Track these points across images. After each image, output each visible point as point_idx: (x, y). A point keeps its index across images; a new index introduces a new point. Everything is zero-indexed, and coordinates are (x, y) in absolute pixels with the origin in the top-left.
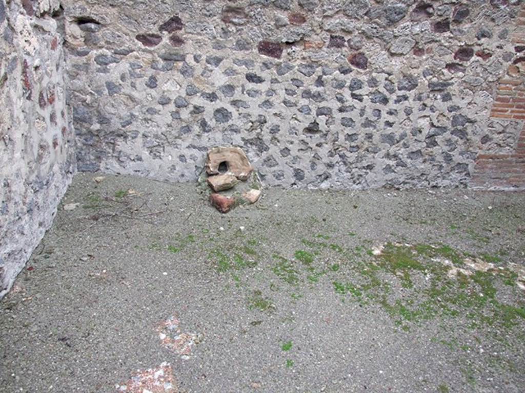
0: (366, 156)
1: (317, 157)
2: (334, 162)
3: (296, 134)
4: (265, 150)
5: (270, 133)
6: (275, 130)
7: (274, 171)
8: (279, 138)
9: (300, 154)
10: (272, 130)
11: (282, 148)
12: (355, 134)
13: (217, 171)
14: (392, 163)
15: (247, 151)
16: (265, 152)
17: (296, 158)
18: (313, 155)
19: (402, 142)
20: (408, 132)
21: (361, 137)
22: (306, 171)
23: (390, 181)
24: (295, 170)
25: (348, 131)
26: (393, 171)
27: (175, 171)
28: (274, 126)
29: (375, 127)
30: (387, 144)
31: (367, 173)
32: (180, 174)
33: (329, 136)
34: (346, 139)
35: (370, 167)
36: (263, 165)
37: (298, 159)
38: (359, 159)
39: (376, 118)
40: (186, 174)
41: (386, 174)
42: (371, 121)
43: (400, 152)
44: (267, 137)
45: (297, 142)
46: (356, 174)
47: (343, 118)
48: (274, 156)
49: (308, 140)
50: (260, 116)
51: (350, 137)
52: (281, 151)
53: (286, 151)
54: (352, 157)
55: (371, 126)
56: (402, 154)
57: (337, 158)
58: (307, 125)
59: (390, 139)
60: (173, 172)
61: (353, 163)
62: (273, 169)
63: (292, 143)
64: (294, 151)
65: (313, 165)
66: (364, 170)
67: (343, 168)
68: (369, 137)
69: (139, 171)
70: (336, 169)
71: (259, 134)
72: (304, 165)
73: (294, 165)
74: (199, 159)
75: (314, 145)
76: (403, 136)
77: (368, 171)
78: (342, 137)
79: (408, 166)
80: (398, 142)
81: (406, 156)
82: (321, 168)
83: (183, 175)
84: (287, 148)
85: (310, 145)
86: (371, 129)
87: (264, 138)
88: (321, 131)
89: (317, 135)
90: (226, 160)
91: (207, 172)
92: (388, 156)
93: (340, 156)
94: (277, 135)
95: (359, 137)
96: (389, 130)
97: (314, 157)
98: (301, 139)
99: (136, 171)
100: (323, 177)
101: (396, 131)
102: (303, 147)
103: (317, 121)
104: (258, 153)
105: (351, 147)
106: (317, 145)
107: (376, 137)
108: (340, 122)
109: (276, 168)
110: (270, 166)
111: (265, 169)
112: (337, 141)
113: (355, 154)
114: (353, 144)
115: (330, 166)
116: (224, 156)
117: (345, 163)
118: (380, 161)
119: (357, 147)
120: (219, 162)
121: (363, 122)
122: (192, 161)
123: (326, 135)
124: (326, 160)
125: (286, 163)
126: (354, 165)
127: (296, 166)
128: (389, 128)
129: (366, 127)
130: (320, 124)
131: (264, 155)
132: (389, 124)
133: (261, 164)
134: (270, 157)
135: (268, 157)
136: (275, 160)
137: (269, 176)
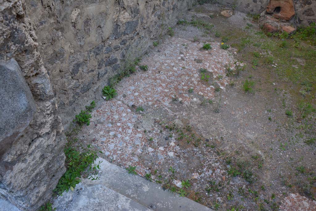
4: (308, 4)
7: (310, 19)
13: (272, 11)
15: (296, 3)
16: (308, 5)
27: (249, 7)
32: (251, 9)
40: (255, 10)
48: (313, 9)
60: (247, 8)
62: (309, 17)
69: (229, 3)
74: (264, 3)
83: (252, 11)
90: (281, 6)
91: (266, 11)
99: (228, 3)
104: (303, 5)
109: (311, 17)
110: (308, 15)
111: (304, 17)
116: (280, 3)
120: (276, 6)
122: (260, 3)
131: (307, 7)
133: (302, 13)
134: (310, 9)
135: (309, 9)
136: (313, 12)
137: (305, 22)
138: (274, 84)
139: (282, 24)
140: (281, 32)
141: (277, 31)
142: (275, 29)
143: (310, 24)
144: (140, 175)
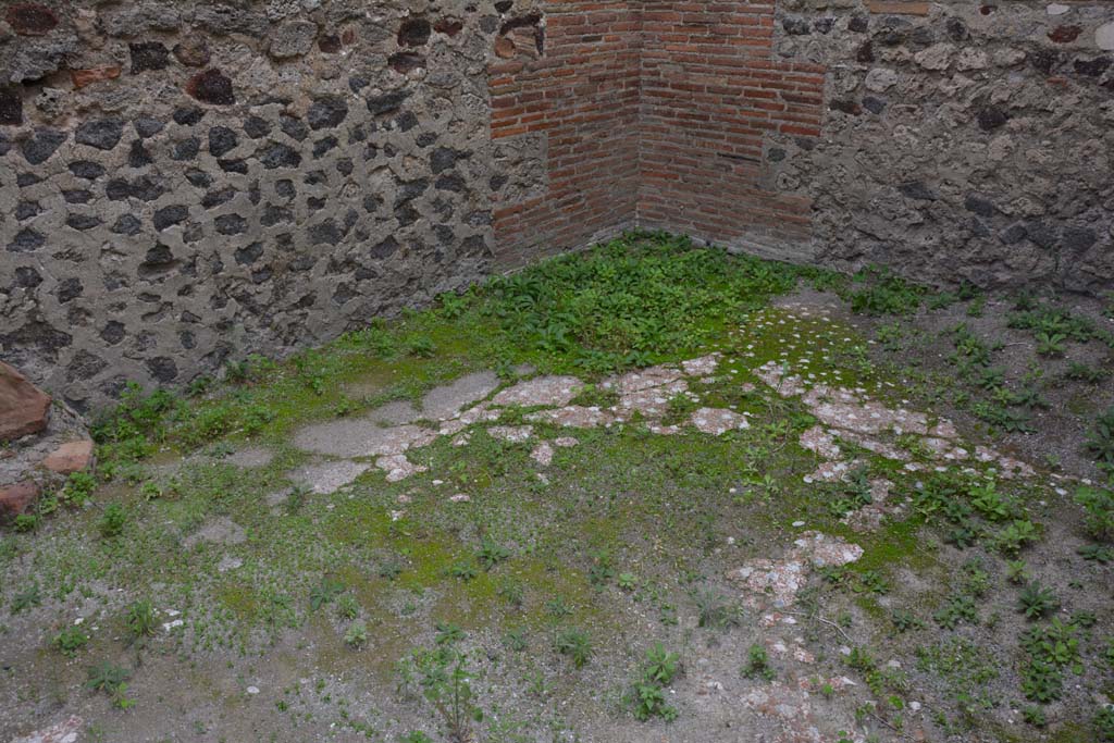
0: (291, 282)
1: (190, 318)
2: (231, 316)
3: (123, 283)
4: (63, 345)
5: (62, 301)
6: (69, 291)
7: (104, 383)
8: (89, 307)
9: (149, 325)
10: (62, 293)
11: (102, 324)
12: (254, 243)
14: (347, 277)
15: (19, 362)
16: (64, 348)
17: (142, 338)
18: (178, 317)
19: (352, 231)
20: (360, 209)
21: (269, 246)
22: (176, 356)
23: (353, 314)
24: (150, 362)
25: (237, 242)
26: (355, 293)
28: (64, 284)
29: (290, 217)
30: (325, 244)
31: (304, 315)
33: (201, 266)
34: (239, 261)
35: (307, 301)
36: (70, 379)
37: (149, 338)
38: (280, 291)
39: (287, 198)
41: (343, 303)
42: (278, 208)
43: (354, 251)
44: (56, 314)
45: (134, 300)
46: (284, 325)
47: (216, 219)
48: (89, 350)
49: (157, 289)
50: (19, 270)
51: (246, 254)
52: (102, 333)
53: (113, 331)
54: (264, 292)
55: (283, 216)
56: (360, 255)
57: (233, 306)
58: (143, 258)
59: (327, 232)
61: (270, 305)
62: (97, 379)
63: (122, 307)
64: (134, 324)
65: (187, 339)
66: (298, 311)
67: (254, 322)
68: (285, 240)
70: (239, 327)
71: (32, 313)
72: (166, 344)
73: (143, 353)
75: (175, 295)
76: (351, 218)
77: (306, 310)
78: (228, 260)
79: (380, 275)
80: (345, 233)
81: (368, 256)
82: (206, 339)
84: (114, 323)
85: (165, 298)
86: (283, 223)
87: (50, 318)
88: (178, 261)
89: (174, 272)
92: (334, 267)
93: (239, 299)
94: (80, 302)
95: (265, 246)
96: (320, 215)
97: (183, 320)
98: (138, 291)
100: (217, 355)
101: (335, 212)
102: (151, 306)
103: (164, 242)
104: (48, 355)
105: (254, 273)
106: (181, 293)
107: (300, 239)
108: (213, 228)
109: (104, 375)
110: (89, 375)
111: (81, 387)
112: (221, 270)
113: (268, 286)
114: (256, 266)
115: (224, 326)
117: (253, 311)
118: (322, 281)
119: (268, 268)
121: (262, 213)
123: (193, 265)
124: (211, 318)
125: (125, 355)
126: (273, 309)
127: (151, 354)
128: (318, 212)
129: (272, 223)
130: (172, 245)
131: (65, 356)
132: (315, 203)
133: (65, 379)
134: (82, 356)
135: (77, 358)
136: (94, 357)
137: (96, 398)
138: (253, 690)
139: (32, 453)
140: (59, 485)
141: (43, 492)
142: (31, 491)
143: (114, 394)
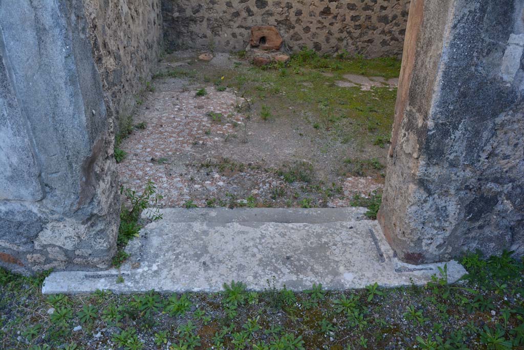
0: (367, 33)
1: (330, 33)
2: (343, 37)
3: (314, 15)
5: (296, 15)
6: (299, 13)
7: (299, 44)
8: (302, 19)
9: (318, 31)
10: (296, 13)
11: (304, 27)
12: (358, 16)
13: (258, 43)
14: (387, 38)
15: (280, 29)
16: (292, 30)
17: (314, 35)
18: (327, 32)
19: (394, 22)
20: (399, 14)
21: (363, 18)
22: (322, 44)
23: (386, 52)
24: (314, 43)
25: (352, 13)
26: (389, 45)
27: (230, 45)
28: (298, 11)
29: (373, 10)
30: (383, 23)
31: (368, 46)
32: (233, 46)
33: (339, 17)
34: (352, 20)
35: (370, 41)
36: (291, 40)
37: (317, 35)
38: (361, 35)
39: (374, 3)
40: (237, 47)
41: (383, 46)
42: (370, 6)
43: (392, 29)
44: (293, 18)
45: (316, 22)
46: (360, 47)
47: (348, 4)
48: (299, 33)
49: (323, 21)
50: (288, 3)
51: (354, 18)
52: (304, 29)
53: (307, 29)
54: (357, 33)
55: (371, 9)
56: (394, 31)
57: (345, 34)
58: (322, 9)
59: (384, 19)
60: (228, 46)
61: (357, 38)
62: (298, 42)
63: (311, 23)
64: (313, 30)
65: (328, 40)
66: (366, 44)
67: (350, 41)
68: (369, 18)
69: (205, 45)
70: (345, 42)
71: (287, 16)
72: (321, 39)
73: (313, 39)
74: (246, 36)
75: (328, 24)
76: (395, 17)
77: (369, 44)
78: (348, 18)
79: (400, 41)
80: (391, 22)
81: (397, 33)
82: (333, 41)
83: (235, 48)
84: (308, 27)
85: (325, 24)
86: (370, 11)
87: (291, 19)
88: (332, 14)
89: (330, 17)
90: (265, 35)
91: (251, 45)
92: (383, 32)
93: (348, 33)
94: (300, 17)
95: (362, 17)
96: (384, 13)
97: (328, 33)
98: (318, 19)
99: (203, 45)
100: (335, 48)
101: (389, 13)
102: (320, 25)
103: (330, 6)
104: (287, 30)
105: (355, 25)
106: (330, 24)
107: (374, 19)
108: (346, 6)
109: (300, 42)
110: (297, 40)
111: (294, 44)
112: (345, 21)
113: (359, 31)
114: (357, 23)
115: (340, 40)
116: (263, 32)
117: (351, 38)
118: (377, 36)
119: (360, 25)
120: (259, 37)
121: (363, 6)
122: (241, 37)
123: (336, 16)
124: (337, 35)
125: (308, 38)
126: (358, 40)
127: (315, 40)
128: (384, 11)
129: (365, 11)
130: (332, 8)
131: (292, 32)
132: (383, 8)
133: (289, 39)
134: (296, 34)
135: (295, 34)
136: (299, 36)
137: (296, 48)
138: (291, 108)
139: (273, 54)
140: (276, 63)
141: (271, 62)
142: (268, 60)
143: (301, 49)
144: (200, 206)
